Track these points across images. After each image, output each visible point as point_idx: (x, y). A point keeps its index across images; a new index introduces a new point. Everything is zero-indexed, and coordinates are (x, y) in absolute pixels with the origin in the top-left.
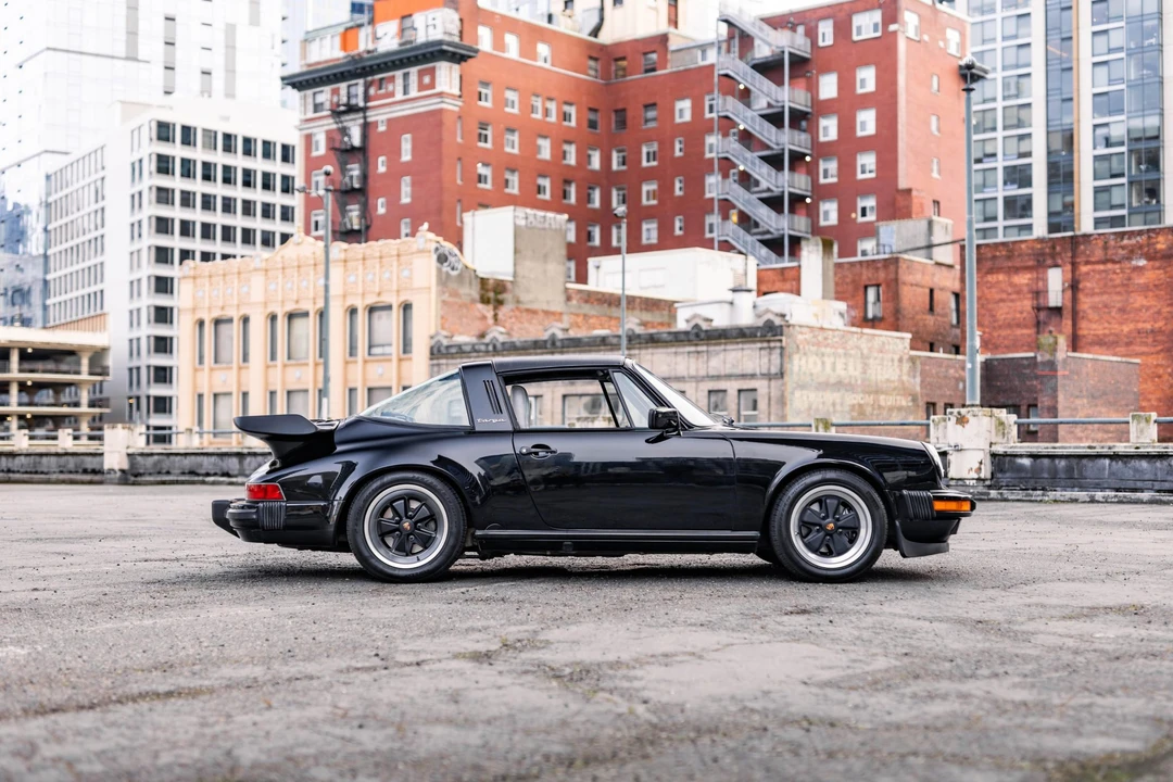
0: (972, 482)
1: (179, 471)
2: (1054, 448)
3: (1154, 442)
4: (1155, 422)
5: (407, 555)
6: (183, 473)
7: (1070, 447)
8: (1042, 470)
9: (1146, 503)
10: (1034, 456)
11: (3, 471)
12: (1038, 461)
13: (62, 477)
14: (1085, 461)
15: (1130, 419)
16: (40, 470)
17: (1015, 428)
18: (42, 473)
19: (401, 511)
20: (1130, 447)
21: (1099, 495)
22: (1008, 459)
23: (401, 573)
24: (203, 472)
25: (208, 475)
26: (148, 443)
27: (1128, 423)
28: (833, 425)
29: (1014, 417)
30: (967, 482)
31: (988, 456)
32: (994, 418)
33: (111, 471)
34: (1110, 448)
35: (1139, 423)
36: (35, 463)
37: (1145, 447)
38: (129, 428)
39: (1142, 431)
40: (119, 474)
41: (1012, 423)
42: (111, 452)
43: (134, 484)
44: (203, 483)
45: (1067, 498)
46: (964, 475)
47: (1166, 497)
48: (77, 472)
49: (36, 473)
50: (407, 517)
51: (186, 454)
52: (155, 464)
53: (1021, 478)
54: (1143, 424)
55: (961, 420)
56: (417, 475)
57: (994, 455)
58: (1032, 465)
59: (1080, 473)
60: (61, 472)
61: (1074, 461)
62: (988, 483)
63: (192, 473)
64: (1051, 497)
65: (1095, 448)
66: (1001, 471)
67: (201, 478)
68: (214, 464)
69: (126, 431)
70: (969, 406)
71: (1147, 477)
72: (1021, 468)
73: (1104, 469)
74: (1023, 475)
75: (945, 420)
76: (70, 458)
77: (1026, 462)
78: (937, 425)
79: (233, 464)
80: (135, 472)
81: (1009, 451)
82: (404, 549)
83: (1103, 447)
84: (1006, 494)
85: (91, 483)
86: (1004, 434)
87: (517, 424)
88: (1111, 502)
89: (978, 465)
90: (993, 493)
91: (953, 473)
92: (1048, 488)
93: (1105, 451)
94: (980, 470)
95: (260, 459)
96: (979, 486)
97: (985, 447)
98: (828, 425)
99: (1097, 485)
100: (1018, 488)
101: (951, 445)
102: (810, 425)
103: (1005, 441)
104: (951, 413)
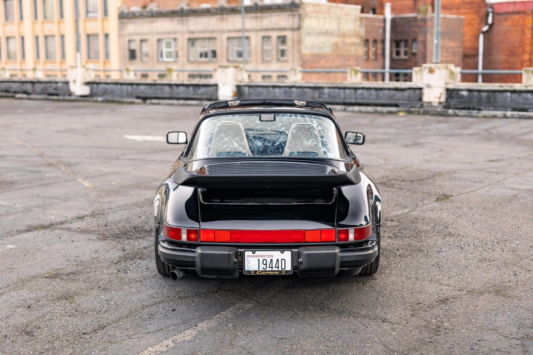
0: (436, 104)
2: (481, 86)
6: (2, 92)
8: (473, 98)
10: (470, 91)
12: (472, 93)
14: (497, 94)
15: (523, 72)
17: (459, 77)
20: (523, 87)
21: (509, 113)
22: (455, 92)
24: (12, 90)
25: (15, 92)
27: (522, 74)
28: (359, 72)
29: (458, 69)
30: (434, 104)
31: (445, 90)
32: (448, 70)
34: (511, 87)
37: (530, 87)
39: (529, 78)
41: (458, 72)
44: (13, 97)
45: (491, 115)
46: (432, 100)
51: (2, 82)
53: (462, 102)
54: (529, 74)
55: (431, 71)
57: (448, 90)
58: (468, 95)
59: (494, 99)
61: (491, 94)
62: (444, 104)
63: (6, 91)
64: (482, 114)
65: (503, 87)
66: (451, 98)
67: (12, 95)
68: (18, 87)
70: (435, 63)
71: (531, 102)
72: (462, 97)
73: (507, 98)
74: (463, 100)
75: (421, 70)
78: (416, 72)
79: (29, 87)
81: (456, 87)
83: (507, 86)
84: (458, 112)
86: (453, 79)
89: (438, 95)
90: (450, 111)
91: (426, 99)
92: (477, 107)
93: (508, 88)
94: (440, 98)
95: (44, 85)
96: (441, 106)
97: (443, 85)
98: (356, 72)
99: (503, 106)
100: (460, 107)
101: (424, 84)
102: (346, 72)
103: (454, 82)
104: (426, 67)
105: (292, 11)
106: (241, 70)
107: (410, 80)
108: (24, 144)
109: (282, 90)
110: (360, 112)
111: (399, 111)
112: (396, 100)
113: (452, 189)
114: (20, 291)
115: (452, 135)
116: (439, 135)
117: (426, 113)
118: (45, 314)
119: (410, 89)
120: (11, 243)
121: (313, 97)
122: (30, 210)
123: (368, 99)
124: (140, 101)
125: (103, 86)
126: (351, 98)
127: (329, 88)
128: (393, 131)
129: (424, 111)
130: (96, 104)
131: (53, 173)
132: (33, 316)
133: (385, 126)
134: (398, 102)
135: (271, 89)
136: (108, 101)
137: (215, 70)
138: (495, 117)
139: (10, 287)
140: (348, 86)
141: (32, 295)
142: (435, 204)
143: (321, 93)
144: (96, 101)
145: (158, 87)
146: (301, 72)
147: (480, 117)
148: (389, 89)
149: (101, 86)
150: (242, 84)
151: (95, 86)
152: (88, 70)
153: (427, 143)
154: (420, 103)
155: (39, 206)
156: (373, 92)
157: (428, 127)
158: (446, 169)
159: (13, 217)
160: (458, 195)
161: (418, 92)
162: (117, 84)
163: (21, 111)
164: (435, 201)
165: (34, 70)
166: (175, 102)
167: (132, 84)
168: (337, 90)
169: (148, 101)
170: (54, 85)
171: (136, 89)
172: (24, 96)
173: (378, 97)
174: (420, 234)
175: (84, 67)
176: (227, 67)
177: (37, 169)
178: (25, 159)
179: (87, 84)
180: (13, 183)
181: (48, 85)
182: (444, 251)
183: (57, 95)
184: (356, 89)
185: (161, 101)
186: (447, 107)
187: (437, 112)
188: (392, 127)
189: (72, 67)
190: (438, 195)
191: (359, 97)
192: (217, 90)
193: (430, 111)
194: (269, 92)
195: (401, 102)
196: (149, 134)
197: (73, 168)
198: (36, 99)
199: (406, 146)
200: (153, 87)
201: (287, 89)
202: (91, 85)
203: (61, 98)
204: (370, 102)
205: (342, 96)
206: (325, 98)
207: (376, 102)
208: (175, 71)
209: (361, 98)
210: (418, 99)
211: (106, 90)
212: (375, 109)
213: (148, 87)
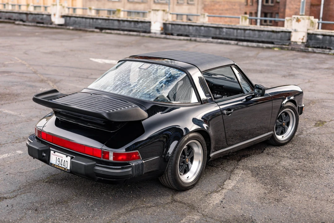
0: (300, 43)
1: (4, 18)
2: (332, 33)
6: (6, 19)
8: (326, 40)
10: (324, 35)
12: (325, 37)
17: (317, 25)
22: (313, 36)
24: (13, 18)
25: (15, 20)
29: (316, 20)
30: (298, 43)
31: (306, 34)
32: (310, 20)
41: (316, 22)
44: (14, 23)
46: (297, 40)
51: (7, 12)
53: (318, 43)
55: (298, 20)
57: (308, 34)
58: (323, 39)
62: (305, 44)
63: (9, 19)
66: (311, 40)
67: (13, 21)
68: (17, 16)
70: (300, 15)
72: (318, 39)
74: (319, 41)
75: (291, 19)
78: (288, 21)
79: (24, 17)
81: (315, 33)
84: (315, 50)
86: (313, 26)
89: (302, 37)
90: (310, 49)
91: (293, 39)
92: (328, 47)
94: (303, 39)
95: (34, 16)
96: (303, 45)
97: (306, 31)
98: (246, 18)
100: (316, 46)
101: (293, 29)
102: (239, 18)
103: (313, 28)
104: (294, 18)
106: (167, 13)
107: (283, 25)
108: (23, 62)
109: (195, 28)
110: (248, 46)
111: (274, 47)
112: (272, 39)
113: (325, 116)
114: (28, 194)
115: (314, 69)
116: (306, 68)
117: (293, 49)
118: (48, 218)
119: (282, 32)
120: (20, 149)
121: (216, 34)
122: (31, 120)
123: (253, 37)
124: (98, 30)
125: (74, 18)
126: (241, 36)
127: (226, 28)
128: (272, 63)
129: (292, 48)
130: (69, 31)
131: (45, 88)
132: (40, 219)
133: (267, 59)
134: (273, 40)
135: (187, 27)
136: (76, 30)
137: (150, 12)
139: (22, 190)
140: (240, 27)
141: (37, 199)
142: (315, 129)
143: (220, 31)
144: (69, 29)
145: (110, 21)
146: (207, 16)
147: (330, 54)
148: (268, 31)
149: (72, 19)
150: (167, 22)
151: (68, 18)
152: (64, 7)
153: (298, 74)
154: (289, 42)
155: (37, 117)
156: (257, 32)
157: (296, 61)
158: (316, 98)
159: (19, 125)
160: (329, 122)
161: (288, 34)
162: (83, 18)
163: (19, 34)
164: (314, 126)
165: (28, 5)
166: (122, 32)
167: (93, 19)
168: (232, 30)
169: (103, 31)
170: (41, 17)
171: (96, 22)
172: (21, 23)
173: (260, 36)
174: (309, 155)
176: (158, 10)
177: (33, 84)
178: (25, 75)
179: (63, 17)
180: (18, 95)
181: (37, 16)
182: (331, 173)
183: (43, 23)
184: (245, 30)
185: (113, 32)
186: (307, 45)
187: (301, 49)
188: (271, 60)
189: (54, 5)
190: (315, 121)
191: (247, 35)
192: (150, 26)
193: (296, 49)
194: (185, 29)
195: (276, 40)
196: (106, 58)
197: (58, 84)
198: (29, 26)
199: (284, 76)
200: (107, 22)
201: (198, 27)
202: (65, 17)
203: (45, 25)
204: (254, 39)
205: (235, 34)
206: (224, 35)
207: (258, 39)
208: (122, 11)
209: (248, 37)
210: (287, 39)
211: (76, 21)
212: (257, 45)
213: (104, 21)
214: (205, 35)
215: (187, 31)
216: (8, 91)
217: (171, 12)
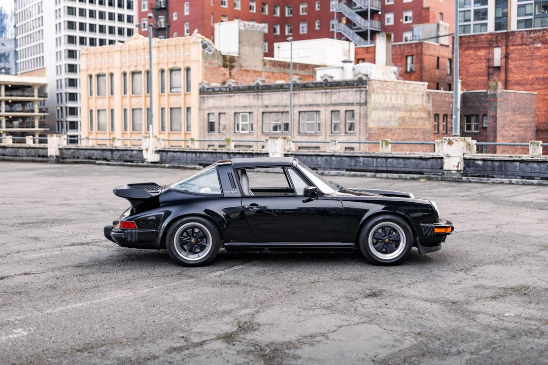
0: (455, 172)
1: (83, 157)
2: (494, 157)
3: (540, 155)
4: (541, 145)
5: (193, 254)
6: (85, 158)
7: (501, 157)
8: (487, 167)
9: (535, 185)
10: (484, 160)
11: (1, 155)
12: (486, 162)
13: (28, 158)
14: (507, 163)
15: (529, 144)
16: (18, 155)
17: (475, 147)
18: (19, 156)
19: (191, 234)
20: (529, 157)
21: (514, 180)
22: (471, 161)
23: (191, 263)
24: (95, 157)
25: (97, 159)
26: (67, 144)
27: (528, 145)
28: (390, 143)
29: (475, 142)
30: (452, 172)
31: (462, 159)
32: (465, 142)
33: (51, 156)
34: (520, 157)
35: (534, 146)
36: (15, 151)
37: (536, 157)
38: (59, 136)
39: (535, 150)
40: (55, 158)
41: (474, 144)
42: (51, 147)
43: (62, 163)
44: (94, 163)
45: (498, 182)
46: (451, 168)
47: (545, 182)
48: (35, 156)
49: (16, 156)
50: (193, 237)
51: (86, 149)
52: (72, 153)
53: (477, 170)
54: (536, 146)
55: (450, 143)
56: (197, 218)
57: (465, 159)
58: (483, 164)
59: (505, 168)
60: (28, 156)
61: (503, 163)
62: (462, 172)
63: (89, 158)
64: (491, 181)
65: (512, 157)
66: (468, 167)
67: (93, 161)
68: (100, 154)
69: (58, 138)
70: (453, 136)
71: (537, 171)
72: (478, 166)
73: (517, 167)
74: (478, 169)
75: (442, 142)
76: (32, 150)
77: (480, 163)
78: (438, 144)
79: (108, 154)
80: (63, 157)
81: (472, 157)
82: (192, 251)
83: (516, 157)
84: (471, 179)
85: (42, 162)
86: (470, 149)
87: (243, 193)
88: (519, 184)
89: (457, 164)
90: (464, 178)
91: (445, 167)
92: (490, 175)
93: (517, 159)
94: (458, 166)
95: (121, 152)
96: (458, 174)
97: (461, 155)
98: (387, 143)
99: (513, 175)
100: (476, 175)
101: (445, 154)
102: (379, 143)
103: (470, 152)
104: (445, 139)
105: (360, 88)
106: (289, 141)
107: (434, 150)
108: (89, 196)
109: (324, 158)
111: (421, 178)
112: (421, 168)
114: (55, 272)
117: (443, 180)
119: (433, 158)
120: (58, 251)
121: (351, 166)
122: (77, 235)
123: (397, 167)
124: (201, 167)
125: (172, 153)
126: (383, 167)
127: (363, 157)
130: (163, 169)
131: (103, 215)
132: (59, 282)
134: (422, 170)
136: (174, 167)
137: (267, 140)
138: (502, 183)
139: (50, 270)
140: (380, 155)
141: (61, 274)
143: (356, 161)
144: (164, 167)
145: (218, 154)
148: (415, 158)
149: (169, 153)
150: (290, 152)
151: (165, 153)
152: (159, 140)
154: (442, 171)
155: (84, 233)
156: (401, 160)
161: (440, 160)
162: (183, 152)
163: (97, 174)
165: (113, 140)
167: (196, 152)
168: (370, 159)
170: (130, 153)
171: (199, 157)
172: (104, 162)
173: (405, 164)
175: (156, 137)
176: (277, 138)
177: (92, 212)
178: (85, 206)
179: (158, 152)
181: (125, 152)
183: (132, 162)
184: (387, 158)
186: (464, 174)
187: (453, 178)
189: (146, 137)
191: (389, 165)
193: (447, 178)
194: (312, 160)
195: (426, 170)
198: (113, 165)
200: (214, 156)
201: (328, 158)
202: (161, 153)
203: (134, 164)
204: (398, 169)
205: (375, 165)
206: (361, 166)
207: (403, 169)
208: (233, 141)
209: (390, 167)
210: (440, 167)
211: (174, 157)
212: (399, 176)
213: (210, 154)
214: (337, 167)
215: (315, 163)
216: (62, 218)
217: (294, 140)
